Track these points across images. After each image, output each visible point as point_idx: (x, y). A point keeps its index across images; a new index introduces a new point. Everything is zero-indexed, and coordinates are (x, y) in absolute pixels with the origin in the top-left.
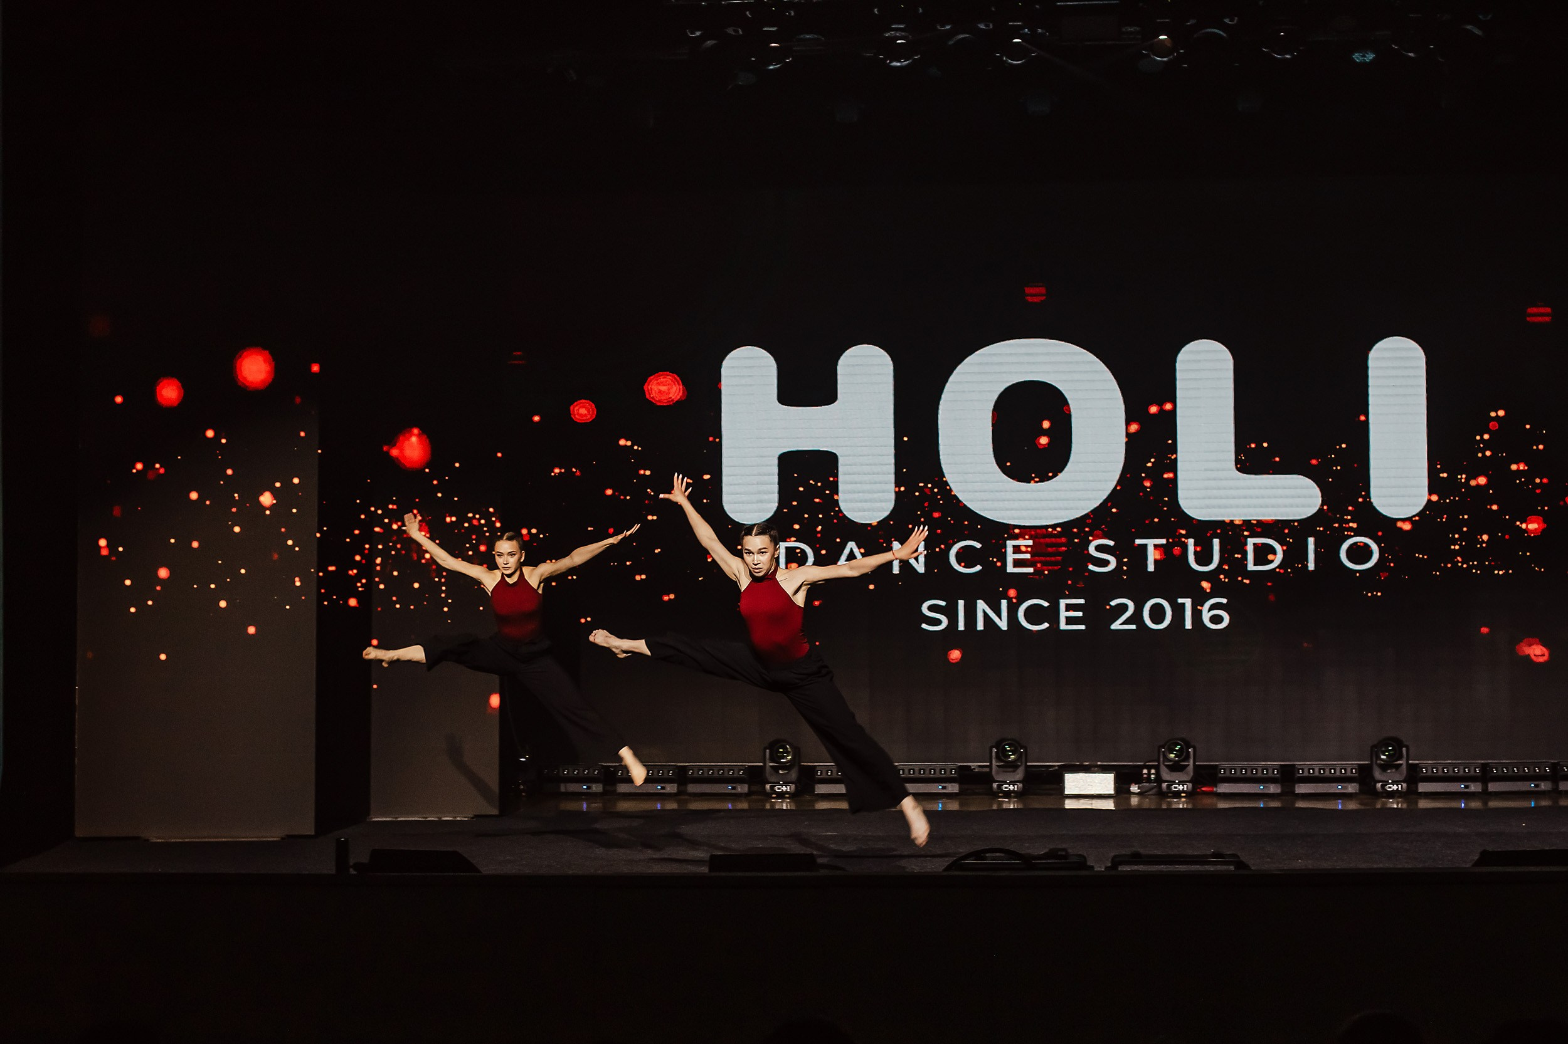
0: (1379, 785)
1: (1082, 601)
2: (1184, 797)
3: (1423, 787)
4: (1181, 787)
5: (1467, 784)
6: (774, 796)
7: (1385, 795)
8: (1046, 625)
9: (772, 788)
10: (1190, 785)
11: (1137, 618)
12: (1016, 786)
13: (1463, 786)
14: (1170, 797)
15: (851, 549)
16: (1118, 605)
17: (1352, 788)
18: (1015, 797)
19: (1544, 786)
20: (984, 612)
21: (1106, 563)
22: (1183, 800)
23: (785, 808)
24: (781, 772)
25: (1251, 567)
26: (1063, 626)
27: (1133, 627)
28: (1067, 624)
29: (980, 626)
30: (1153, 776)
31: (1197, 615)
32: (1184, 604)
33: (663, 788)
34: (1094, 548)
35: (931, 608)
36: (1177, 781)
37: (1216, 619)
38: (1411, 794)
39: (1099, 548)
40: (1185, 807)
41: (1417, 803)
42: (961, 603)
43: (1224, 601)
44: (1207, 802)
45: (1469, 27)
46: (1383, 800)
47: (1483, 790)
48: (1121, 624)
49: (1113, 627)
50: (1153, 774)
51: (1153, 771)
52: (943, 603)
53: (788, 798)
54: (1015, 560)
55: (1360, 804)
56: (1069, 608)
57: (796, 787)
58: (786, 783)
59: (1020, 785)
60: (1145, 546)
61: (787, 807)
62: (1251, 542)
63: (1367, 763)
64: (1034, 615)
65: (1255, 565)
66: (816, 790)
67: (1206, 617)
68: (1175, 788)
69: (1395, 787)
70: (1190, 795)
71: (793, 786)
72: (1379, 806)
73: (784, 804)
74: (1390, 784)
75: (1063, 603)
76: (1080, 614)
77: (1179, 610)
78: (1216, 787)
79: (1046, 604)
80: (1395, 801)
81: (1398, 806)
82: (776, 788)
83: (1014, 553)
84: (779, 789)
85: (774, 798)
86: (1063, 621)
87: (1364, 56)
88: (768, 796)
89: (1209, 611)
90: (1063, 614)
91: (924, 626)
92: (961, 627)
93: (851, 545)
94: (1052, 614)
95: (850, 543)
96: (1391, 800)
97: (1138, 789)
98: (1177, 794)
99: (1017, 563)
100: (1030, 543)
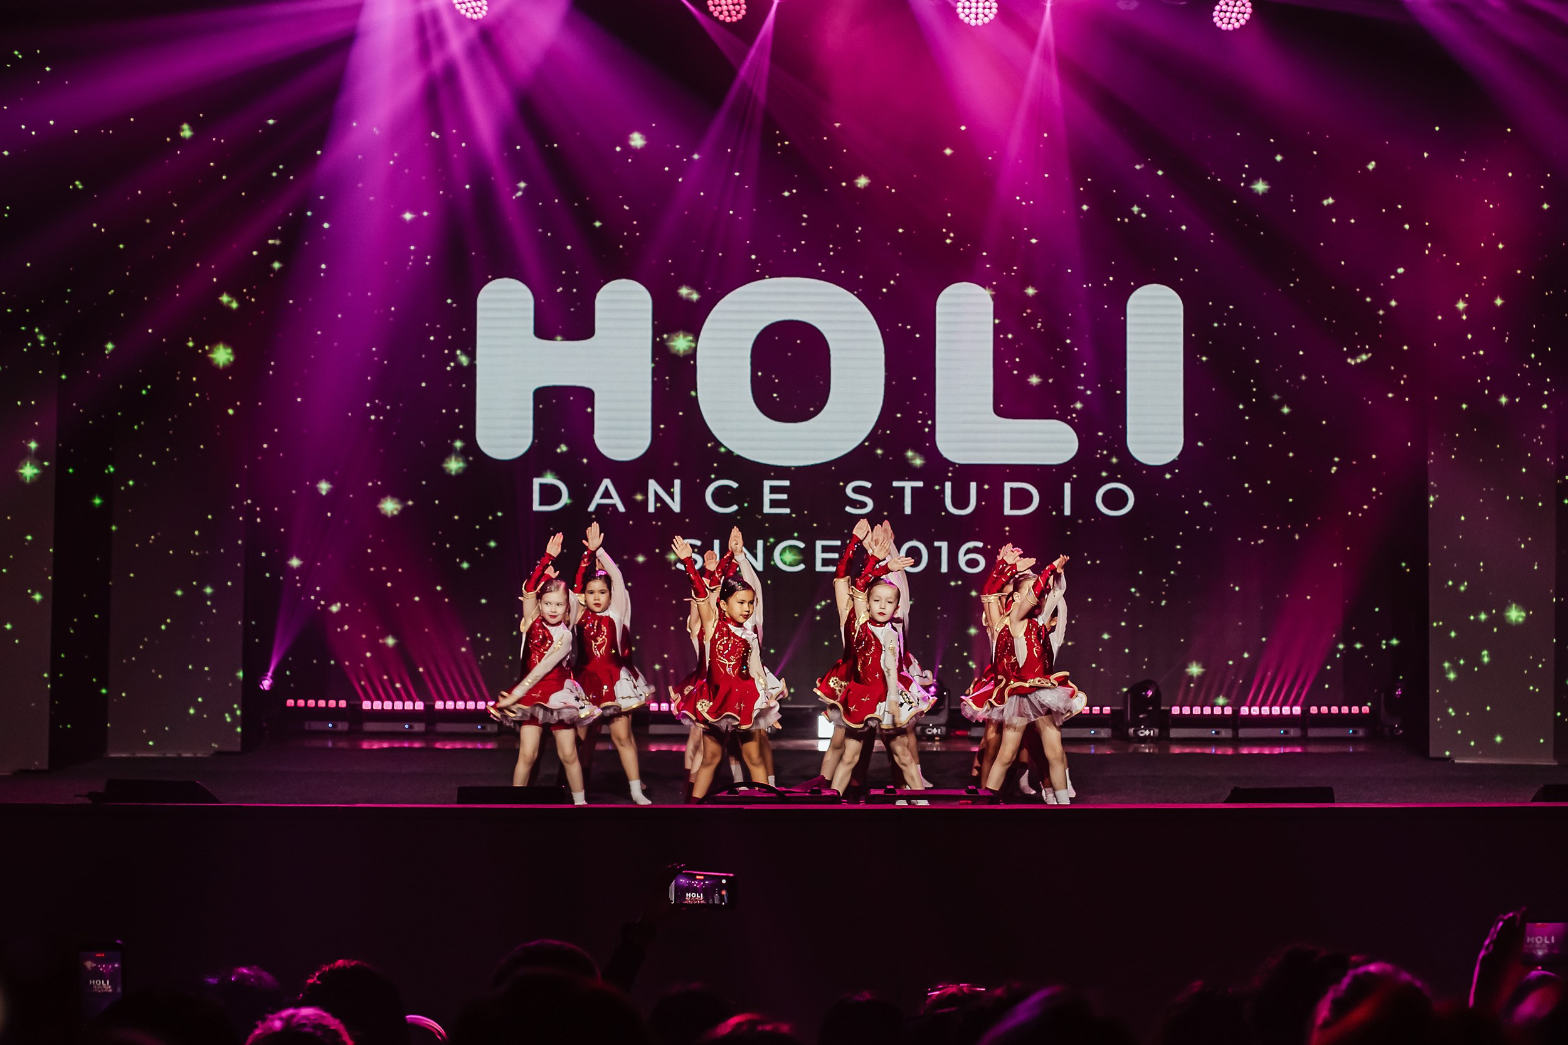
0: (1131, 731)
2: (938, 741)
3: (1175, 733)
4: (935, 731)
5: (1217, 730)
7: (1136, 740)
8: (802, 567)
10: (944, 729)
13: (1213, 732)
14: (924, 741)
15: (607, 488)
17: (1104, 733)
19: (1293, 732)
21: (863, 505)
22: (937, 743)
25: (1008, 511)
26: (819, 568)
28: (823, 565)
31: (953, 559)
32: (940, 548)
33: (410, 727)
34: (851, 490)
36: (931, 725)
37: (972, 563)
38: (1163, 740)
39: (856, 490)
40: (939, 749)
41: (1168, 749)
42: (716, 541)
43: (980, 545)
44: (960, 746)
46: (1136, 745)
47: (1233, 736)
54: (771, 501)
55: (1112, 749)
56: (825, 549)
60: (903, 488)
62: (1008, 486)
63: (1120, 708)
64: (790, 556)
65: (1011, 509)
67: (962, 560)
68: (929, 731)
69: (1147, 733)
70: (943, 738)
72: (1131, 750)
74: (1143, 729)
75: (819, 544)
77: (935, 554)
78: (970, 730)
79: (802, 545)
80: (1147, 746)
81: (1149, 750)
83: (771, 492)
86: (818, 563)
87: (1128, 4)
89: (966, 554)
90: (820, 556)
93: (607, 482)
94: (807, 556)
95: (605, 479)
96: (1143, 745)
98: (931, 738)
99: (774, 504)
100: (787, 483)
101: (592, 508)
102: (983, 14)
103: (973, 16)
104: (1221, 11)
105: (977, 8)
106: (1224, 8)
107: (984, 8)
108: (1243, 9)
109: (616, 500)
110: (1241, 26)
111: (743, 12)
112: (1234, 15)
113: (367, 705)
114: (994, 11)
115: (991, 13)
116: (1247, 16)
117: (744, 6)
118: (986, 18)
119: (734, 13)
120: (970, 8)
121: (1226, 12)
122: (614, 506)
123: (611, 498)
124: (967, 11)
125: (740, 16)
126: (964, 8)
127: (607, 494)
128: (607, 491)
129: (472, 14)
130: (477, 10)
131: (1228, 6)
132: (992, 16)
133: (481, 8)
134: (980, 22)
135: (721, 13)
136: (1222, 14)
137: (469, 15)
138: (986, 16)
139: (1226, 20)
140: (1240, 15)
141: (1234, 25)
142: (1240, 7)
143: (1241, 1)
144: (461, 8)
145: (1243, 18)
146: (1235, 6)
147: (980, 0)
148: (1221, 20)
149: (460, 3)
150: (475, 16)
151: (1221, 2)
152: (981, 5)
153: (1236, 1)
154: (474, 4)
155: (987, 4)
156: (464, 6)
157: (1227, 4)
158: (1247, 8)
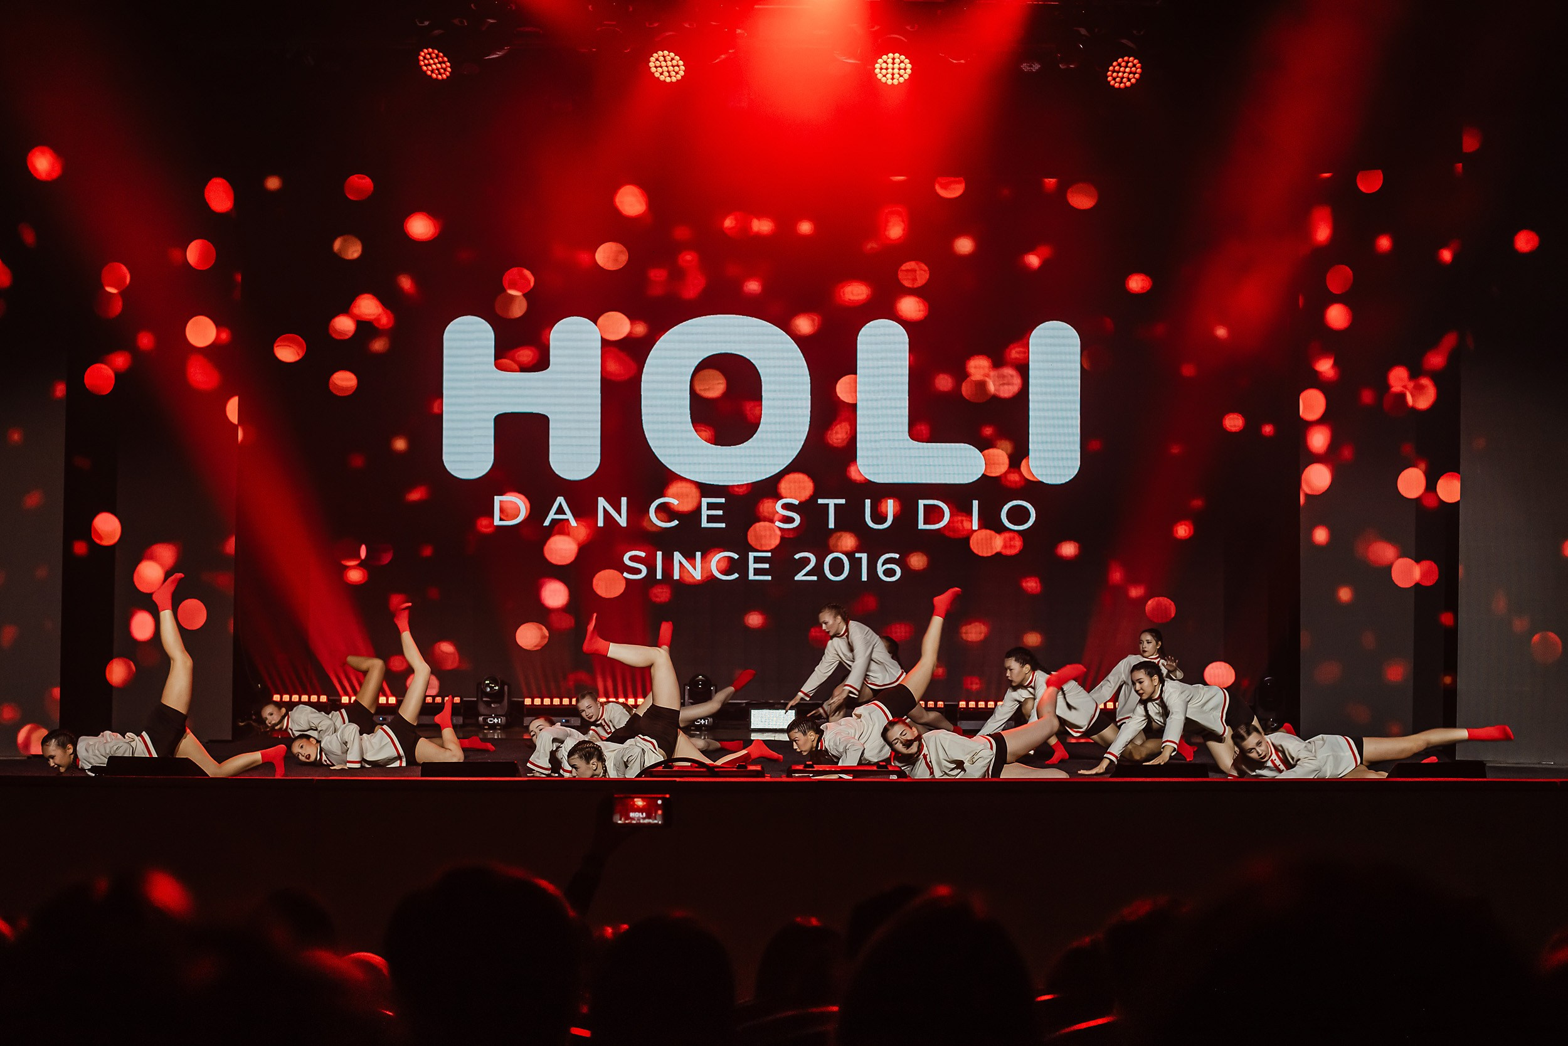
1: (768, 554)
6: (487, 727)
8: (736, 576)
9: (484, 720)
11: (818, 570)
12: (706, 721)
15: (560, 503)
16: (800, 558)
18: (705, 731)
20: (681, 563)
21: (791, 520)
23: (496, 737)
24: (493, 706)
25: (921, 526)
26: (751, 577)
27: (815, 578)
28: (755, 575)
29: (676, 576)
31: (872, 569)
32: (861, 558)
34: (780, 506)
35: (632, 559)
37: (890, 573)
39: (785, 506)
42: (659, 554)
43: (897, 556)
45: (1124, 41)
48: (804, 575)
49: (796, 578)
52: (643, 554)
53: (499, 729)
54: (708, 515)
56: (757, 560)
57: (506, 720)
58: (497, 716)
59: (711, 720)
60: (828, 504)
61: (498, 736)
62: (922, 503)
64: (725, 565)
65: (925, 523)
66: (525, 722)
67: (880, 570)
71: (504, 719)
73: (496, 735)
75: (751, 555)
76: (767, 566)
77: (856, 564)
79: (736, 556)
82: (488, 720)
83: (708, 509)
84: (491, 721)
85: (486, 729)
86: (751, 572)
87: (1032, 66)
88: (481, 727)
89: (883, 565)
90: (752, 566)
91: (627, 575)
92: (659, 576)
93: (560, 500)
94: (741, 566)
95: (559, 498)
99: (711, 519)
100: (723, 500)
101: (547, 523)
102: (899, 74)
103: (889, 76)
104: (1114, 71)
105: (893, 69)
106: (1117, 68)
107: (900, 69)
108: (1133, 69)
109: (570, 516)
110: (1132, 84)
111: (682, 73)
112: (1126, 75)
113: (346, 700)
114: (909, 71)
115: (905, 73)
116: (1137, 76)
117: (683, 68)
118: (901, 78)
119: (673, 74)
120: (887, 69)
121: (1118, 72)
122: (568, 520)
123: (566, 514)
124: (884, 71)
125: (679, 77)
126: (881, 69)
127: (560, 510)
128: (560, 507)
129: (437, 75)
130: (442, 71)
131: (1121, 67)
132: (906, 76)
133: (445, 70)
134: (896, 82)
135: (661, 74)
136: (1115, 74)
137: (434, 74)
138: (901, 76)
139: (1118, 79)
140: (1131, 76)
141: (1125, 83)
142: (1131, 68)
143: (1132, 62)
144: (428, 70)
145: (1134, 77)
146: (1126, 67)
147: (895, 61)
148: (1114, 79)
149: (426, 65)
150: (440, 77)
151: (1115, 63)
152: (896, 66)
153: (1128, 62)
154: (439, 66)
155: (902, 65)
156: (430, 68)
157: (1119, 65)
158: (1137, 69)
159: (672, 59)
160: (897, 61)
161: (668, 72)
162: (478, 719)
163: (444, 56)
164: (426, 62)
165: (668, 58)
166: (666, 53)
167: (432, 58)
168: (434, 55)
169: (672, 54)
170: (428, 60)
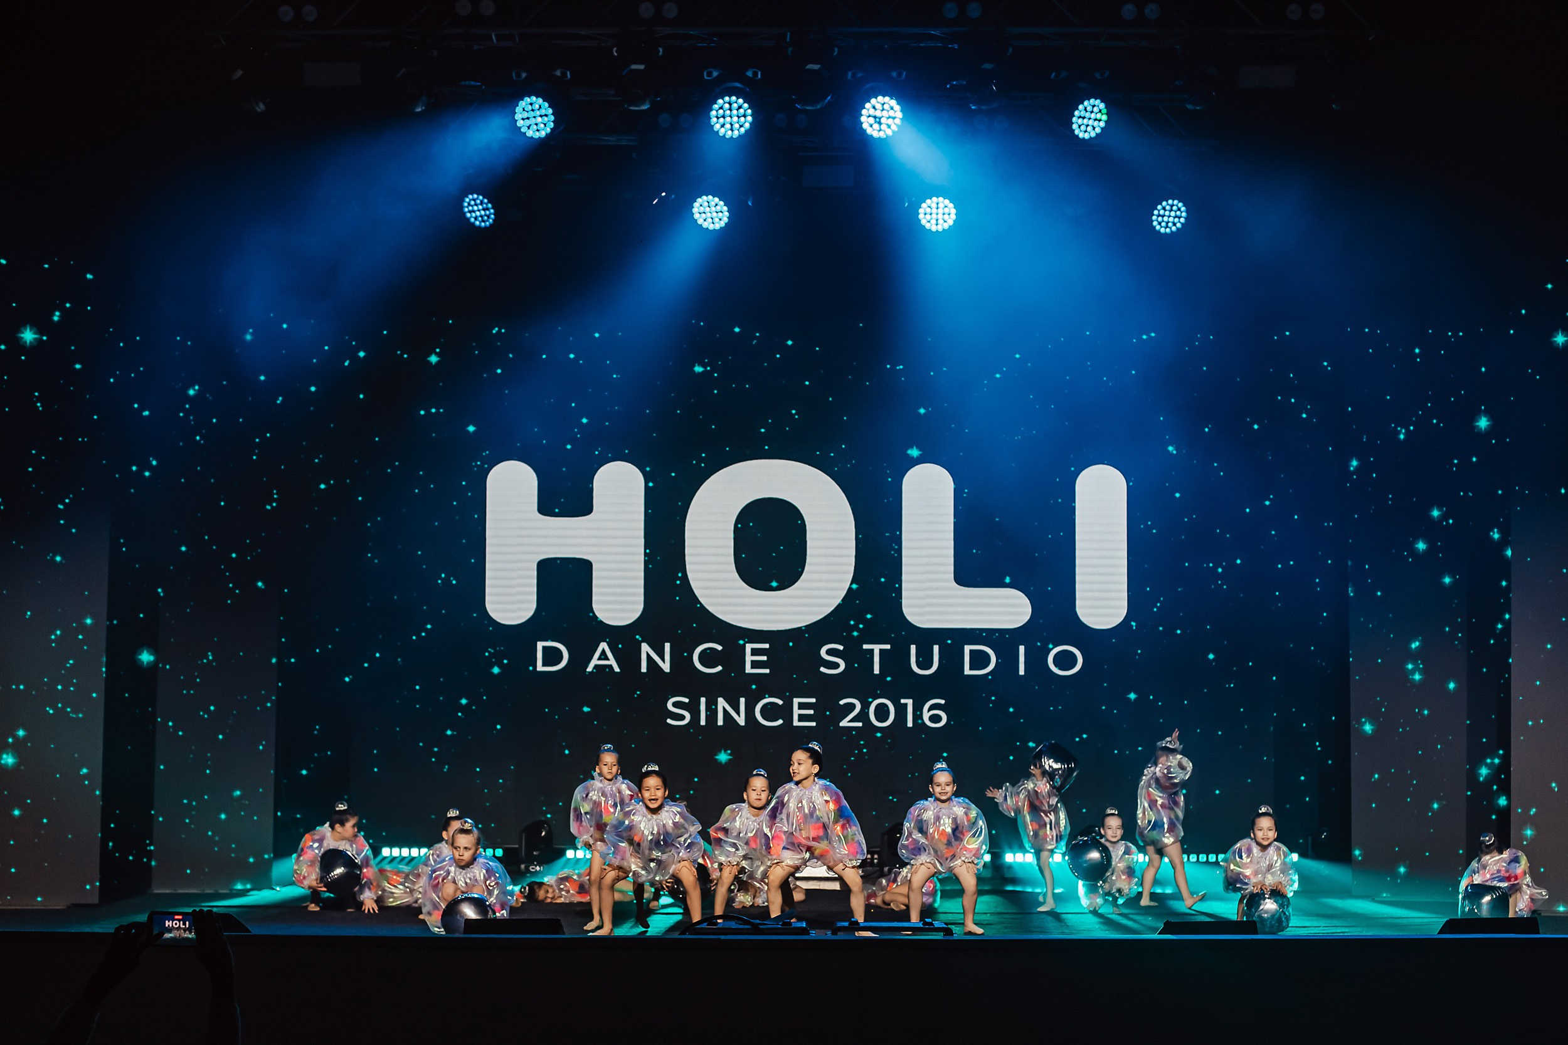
1: (813, 700)
8: (780, 722)
9: (527, 868)
11: (863, 716)
15: (603, 651)
16: (845, 704)
20: (724, 708)
21: (837, 666)
24: (535, 853)
25: (967, 671)
26: (796, 723)
27: (860, 724)
28: (799, 720)
29: (720, 722)
30: (876, 861)
31: (918, 716)
32: (906, 704)
34: (825, 652)
35: (675, 705)
37: (935, 719)
39: (829, 652)
42: (703, 700)
43: (943, 702)
45: (1168, 184)
48: (849, 722)
49: (841, 724)
50: (876, 859)
51: (876, 856)
52: (687, 700)
54: (752, 661)
56: (802, 706)
58: (539, 865)
60: (873, 650)
62: (967, 649)
64: (770, 712)
65: (970, 669)
67: (926, 716)
75: (796, 701)
76: (811, 712)
77: (901, 710)
79: (780, 702)
82: (531, 867)
83: (752, 655)
84: (533, 869)
86: (796, 717)
89: (929, 711)
90: (796, 712)
91: (669, 721)
92: (703, 722)
93: (603, 646)
94: (785, 712)
95: (602, 643)
97: (862, 872)
99: (755, 664)
100: (767, 646)
101: (590, 669)
102: (943, 219)
103: (933, 222)
104: (1159, 215)
105: (937, 214)
106: (1162, 212)
107: (944, 214)
108: (1178, 213)
109: (612, 662)
110: (1178, 229)
111: (726, 220)
112: (1171, 219)
114: (953, 217)
115: (950, 219)
116: (1182, 220)
117: (727, 214)
118: (946, 224)
119: (717, 220)
120: (931, 214)
121: (1163, 216)
122: (610, 666)
123: (608, 659)
124: (928, 217)
125: (722, 224)
126: (925, 214)
127: (603, 656)
129: (480, 222)
130: (486, 218)
131: (1166, 211)
132: (951, 222)
133: (488, 217)
134: (940, 228)
135: (705, 220)
136: (1160, 219)
137: (477, 223)
138: (945, 222)
139: (1163, 224)
140: (1176, 220)
141: (1171, 228)
142: (1176, 212)
143: (1177, 206)
144: (471, 217)
145: (1180, 222)
146: (1171, 210)
147: (939, 205)
148: (1160, 224)
149: (470, 212)
150: (483, 224)
151: (1159, 207)
152: (940, 211)
153: (1172, 206)
154: (483, 213)
155: (946, 210)
156: (474, 215)
157: (1164, 209)
158: (1182, 212)
159: (716, 205)
160: (941, 205)
161: (712, 219)
162: (520, 867)
163: (489, 202)
164: (470, 208)
165: (713, 204)
166: (710, 197)
167: (476, 205)
168: (478, 202)
169: (717, 199)
170: (472, 206)
